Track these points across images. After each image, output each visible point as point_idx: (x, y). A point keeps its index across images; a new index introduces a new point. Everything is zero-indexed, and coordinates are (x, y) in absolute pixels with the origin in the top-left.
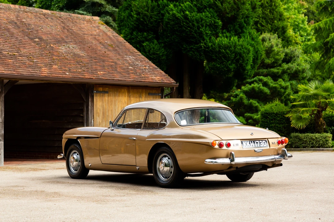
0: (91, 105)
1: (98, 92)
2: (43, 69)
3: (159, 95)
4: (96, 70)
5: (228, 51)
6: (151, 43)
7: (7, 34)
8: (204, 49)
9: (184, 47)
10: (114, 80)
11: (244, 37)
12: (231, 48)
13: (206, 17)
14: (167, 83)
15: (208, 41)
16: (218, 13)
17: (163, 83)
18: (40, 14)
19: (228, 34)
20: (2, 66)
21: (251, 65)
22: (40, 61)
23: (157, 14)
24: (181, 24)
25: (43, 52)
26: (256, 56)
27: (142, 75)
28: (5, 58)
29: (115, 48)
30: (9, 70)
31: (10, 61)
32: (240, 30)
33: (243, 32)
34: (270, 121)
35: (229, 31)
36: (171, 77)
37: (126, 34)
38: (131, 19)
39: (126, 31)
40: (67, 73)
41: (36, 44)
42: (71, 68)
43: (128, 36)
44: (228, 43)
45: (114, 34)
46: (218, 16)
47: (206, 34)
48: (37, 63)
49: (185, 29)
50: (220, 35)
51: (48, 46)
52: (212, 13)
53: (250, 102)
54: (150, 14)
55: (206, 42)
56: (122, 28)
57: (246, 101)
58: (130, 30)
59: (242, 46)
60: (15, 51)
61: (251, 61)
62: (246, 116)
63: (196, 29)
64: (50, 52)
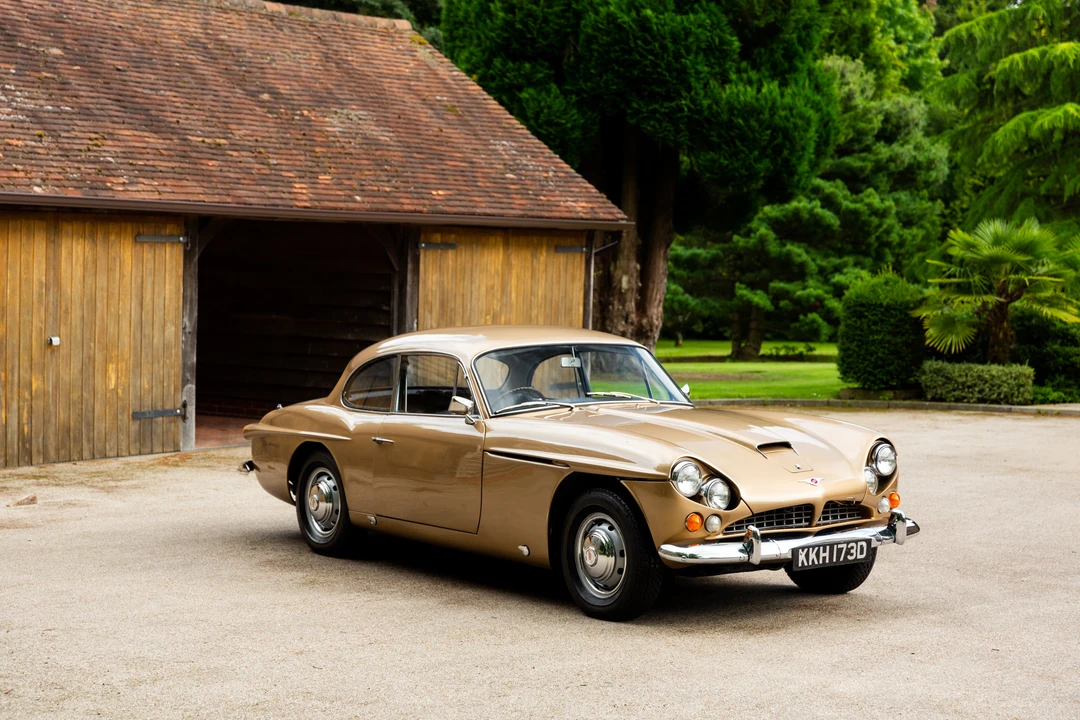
0: (413, 281)
1: (431, 245)
2: (297, 186)
3: (582, 252)
4: (426, 185)
5: (754, 123)
6: (541, 91)
7: (189, 82)
8: (687, 117)
9: (631, 108)
10: (473, 214)
11: (797, 83)
12: (763, 114)
13: (700, 26)
14: (605, 220)
15: (702, 93)
16: (731, 17)
17: (596, 220)
18: (262, 16)
19: (754, 75)
20: (197, 181)
21: (810, 161)
22: (285, 162)
23: (563, 11)
24: (628, 44)
25: (288, 135)
26: (824, 135)
27: (542, 198)
28: (199, 155)
29: (463, 115)
30: (216, 191)
31: (213, 166)
32: (786, 65)
33: (793, 69)
34: (869, 326)
35: (755, 67)
36: (613, 203)
37: (473, 65)
38: (488, 21)
39: (472, 54)
40: (358, 198)
41: (265, 110)
42: (364, 180)
43: (478, 68)
44: (754, 101)
45: (455, 73)
46: (730, 23)
47: (698, 73)
48: (278, 167)
49: (638, 58)
50: (734, 77)
51: (296, 115)
52: (716, 15)
53: (785, 250)
54: (542, 12)
55: (695, 97)
56: (458, 43)
57: (773, 248)
58: (483, 52)
59: (791, 109)
60: (220, 135)
61: (812, 150)
62: (774, 288)
63: (670, 59)
64: (304, 135)
